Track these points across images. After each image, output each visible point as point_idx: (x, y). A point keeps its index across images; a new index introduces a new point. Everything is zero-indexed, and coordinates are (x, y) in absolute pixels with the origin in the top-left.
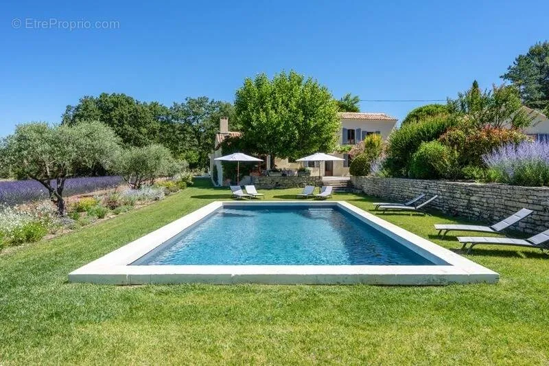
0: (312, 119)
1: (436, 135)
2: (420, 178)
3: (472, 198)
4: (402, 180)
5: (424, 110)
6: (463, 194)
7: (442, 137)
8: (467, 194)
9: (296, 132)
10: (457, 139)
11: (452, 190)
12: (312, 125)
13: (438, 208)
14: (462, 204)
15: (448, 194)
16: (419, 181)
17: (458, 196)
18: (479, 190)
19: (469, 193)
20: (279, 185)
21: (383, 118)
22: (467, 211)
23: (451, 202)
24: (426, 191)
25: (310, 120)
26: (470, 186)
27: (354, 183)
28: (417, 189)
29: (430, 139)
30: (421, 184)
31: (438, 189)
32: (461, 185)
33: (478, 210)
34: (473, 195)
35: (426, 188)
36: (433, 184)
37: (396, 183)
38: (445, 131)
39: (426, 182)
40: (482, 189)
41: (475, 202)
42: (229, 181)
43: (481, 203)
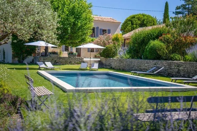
0: (79, 21)
1: (157, 37)
2: (151, 59)
3: (180, 68)
4: (140, 60)
5: (136, 17)
6: (175, 66)
7: (160, 38)
8: (178, 67)
9: (69, 29)
10: (168, 40)
11: (170, 65)
12: (79, 25)
13: (162, 74)
14: (175, 71)
15: (168, 67)
16: (151, 61)
17: (173, 67)
18: (183, 64)
19: (179, 66)
20: (57, 63)
21: (112, 21)
22: (178, 74)
23: (170, 70)
24: (156, 66)
25: (78, 22)
26: (179, 63)
27: (104, 62)
28: (150, 65)
29: (154, 39)
30: (152, 62)
31: (163, 65)
32: (175, 62)
33: (183, 73)
34: (180, 67)
35: (155, 64)
36: (159, 62)
37: (136, 62)
38: (161, 35)
39: (155, 61)
40: (185, 64)
41: (181, 70)
42: (17, 59)
43: (184, 70)
